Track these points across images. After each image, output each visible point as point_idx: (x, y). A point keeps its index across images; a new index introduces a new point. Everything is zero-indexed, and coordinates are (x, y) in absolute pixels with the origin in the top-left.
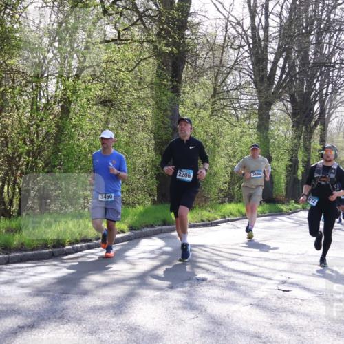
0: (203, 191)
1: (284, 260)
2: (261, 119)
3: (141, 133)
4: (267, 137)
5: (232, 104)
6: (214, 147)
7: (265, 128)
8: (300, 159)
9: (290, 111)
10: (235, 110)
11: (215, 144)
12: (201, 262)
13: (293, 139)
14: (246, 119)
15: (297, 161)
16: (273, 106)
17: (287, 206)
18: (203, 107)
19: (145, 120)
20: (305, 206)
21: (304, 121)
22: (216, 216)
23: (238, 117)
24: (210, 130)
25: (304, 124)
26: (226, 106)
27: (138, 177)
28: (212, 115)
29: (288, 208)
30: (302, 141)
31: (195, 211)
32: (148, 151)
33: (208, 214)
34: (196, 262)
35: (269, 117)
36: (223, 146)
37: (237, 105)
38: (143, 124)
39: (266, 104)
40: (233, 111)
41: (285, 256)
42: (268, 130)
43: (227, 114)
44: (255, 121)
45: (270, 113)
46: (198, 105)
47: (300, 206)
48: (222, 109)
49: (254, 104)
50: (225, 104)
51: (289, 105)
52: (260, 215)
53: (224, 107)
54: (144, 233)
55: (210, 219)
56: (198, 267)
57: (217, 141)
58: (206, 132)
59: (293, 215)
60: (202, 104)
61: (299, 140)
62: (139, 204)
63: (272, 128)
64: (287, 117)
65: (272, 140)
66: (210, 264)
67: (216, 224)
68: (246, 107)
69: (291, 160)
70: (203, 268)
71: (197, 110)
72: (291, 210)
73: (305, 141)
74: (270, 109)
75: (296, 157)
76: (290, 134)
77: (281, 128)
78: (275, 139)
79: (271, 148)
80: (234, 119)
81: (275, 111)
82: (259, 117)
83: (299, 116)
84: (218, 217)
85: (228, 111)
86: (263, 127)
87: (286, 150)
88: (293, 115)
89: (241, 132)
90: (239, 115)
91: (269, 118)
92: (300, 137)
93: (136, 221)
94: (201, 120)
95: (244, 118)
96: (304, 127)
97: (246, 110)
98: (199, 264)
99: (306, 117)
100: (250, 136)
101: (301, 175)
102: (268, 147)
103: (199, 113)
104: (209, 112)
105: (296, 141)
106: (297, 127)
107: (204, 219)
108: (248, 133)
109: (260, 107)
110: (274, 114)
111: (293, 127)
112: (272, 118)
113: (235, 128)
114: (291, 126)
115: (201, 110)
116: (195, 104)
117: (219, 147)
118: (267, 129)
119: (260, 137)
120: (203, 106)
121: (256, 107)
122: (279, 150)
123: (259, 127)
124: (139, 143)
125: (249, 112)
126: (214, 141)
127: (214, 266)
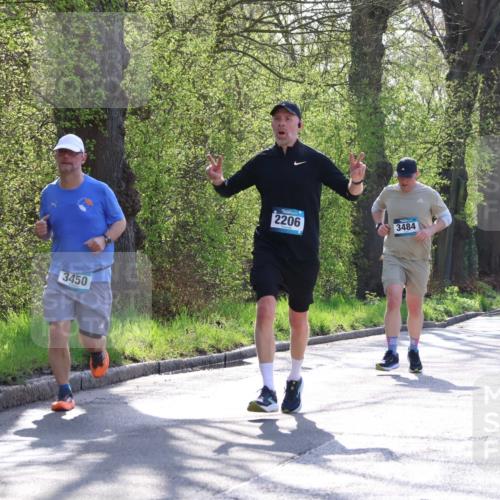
0: (201, 266)
1: (433, 456)
2: (358, 56)
3: (15, 103)
4: (376, 110)
5: (276, 15)
6: (229, 140)
7: (370, 84)
8: (470, 170)
9: (441, 32)
10: (286, 33)
11: (230, 131)
12: (196, 470)
13: (450, 114)
14: (315, 58)
15: (464, 176)
16: (391, 20)
17: (439, 301)
18: (192, 25)
19: (26, 65)
20: (488, 301)
21: (482, 60)
22: (238, 337)
23: (292, 54)
24: (216, 93)
25: (480, 69)
26: (260, 21)
27: (11, 231)
28: (218, 48)
29: (441, 308)
30: (476, 117)
31: (176, 324)
32: (39, 156)
33: (214, 330)
34: (182, 469)
35: (380, 50)
36: (252, 138)
37: (291, 18)
38: (21, 78)
39: (372, 15)
40: (279, 37)
41: (434, 445)
42: (379, 89)
43: (262, 46)
44: (341, 62)
45: (385, 39)
46: (179, 19)
47: (474, 303)
48: (247, 30)
49: (340, 15)
50: (256, 16)
51: (438, 16)
52: (363, 329)
53: (254, 25)
54: (30, 392)
55: (220, 346)
56: (190, 483)
57: (235, 123)
58: (204, 97)
59: (454, 327)
60: (190, 16)
61: (467, 116)
62: (16, 308)
63: (392, 82)
64: (433, 49)
65: (392, 118)
66: (221, 475)
67: (238, 360)
68: (315, 25)
69: (445, 173)
70: (204, 487)
71: (175, 35)
72: (448, 313)
73: (483, 118)
74: (384, 29)
75: (461, 162)
76: (442, 98)
77: (417, 83)
78: (401, 115)
79: (388, 141)
80: (282, 58)
81: (399, 33)
82: (353, 53)
83: (466, 48)
84: (245, 341)
85: (266, 36)
86: (366, 81)
87: (433, 143)
88: (451, 44)
89: (304, 97)
90: (297, 48)
91: (382, 55)
92: (469, 106)
93: (8, 357)
94: (189, 64)
95: (311, 55)
96: (480, 78)
97: (316, 31)
98: (190, 475)
99: (488, 47)
100: (329, 106)
101: (474, 215)
102: (382, 138)
103: (181, 43)
104: (211, 41)
105: (460, 118)
106: (463, 76)
107: (204, 346)
108: (322, 97)
109: (356, 23)
110: (396, 43)
111: (449, 77)
112: (391, 54)
113: (287, 85)
114: (443, 75)
115: (188, 35)
116: (171, 18)
117: (240, 140)
118: (377, 85)
119: (357, 110)
120: (192, 22)
121: (344, 22)
122: (411, 144)
123: (355, 81)
124: (12, 133)
125: (324, 37)
126: (226, 122)
127: (235, 478)
